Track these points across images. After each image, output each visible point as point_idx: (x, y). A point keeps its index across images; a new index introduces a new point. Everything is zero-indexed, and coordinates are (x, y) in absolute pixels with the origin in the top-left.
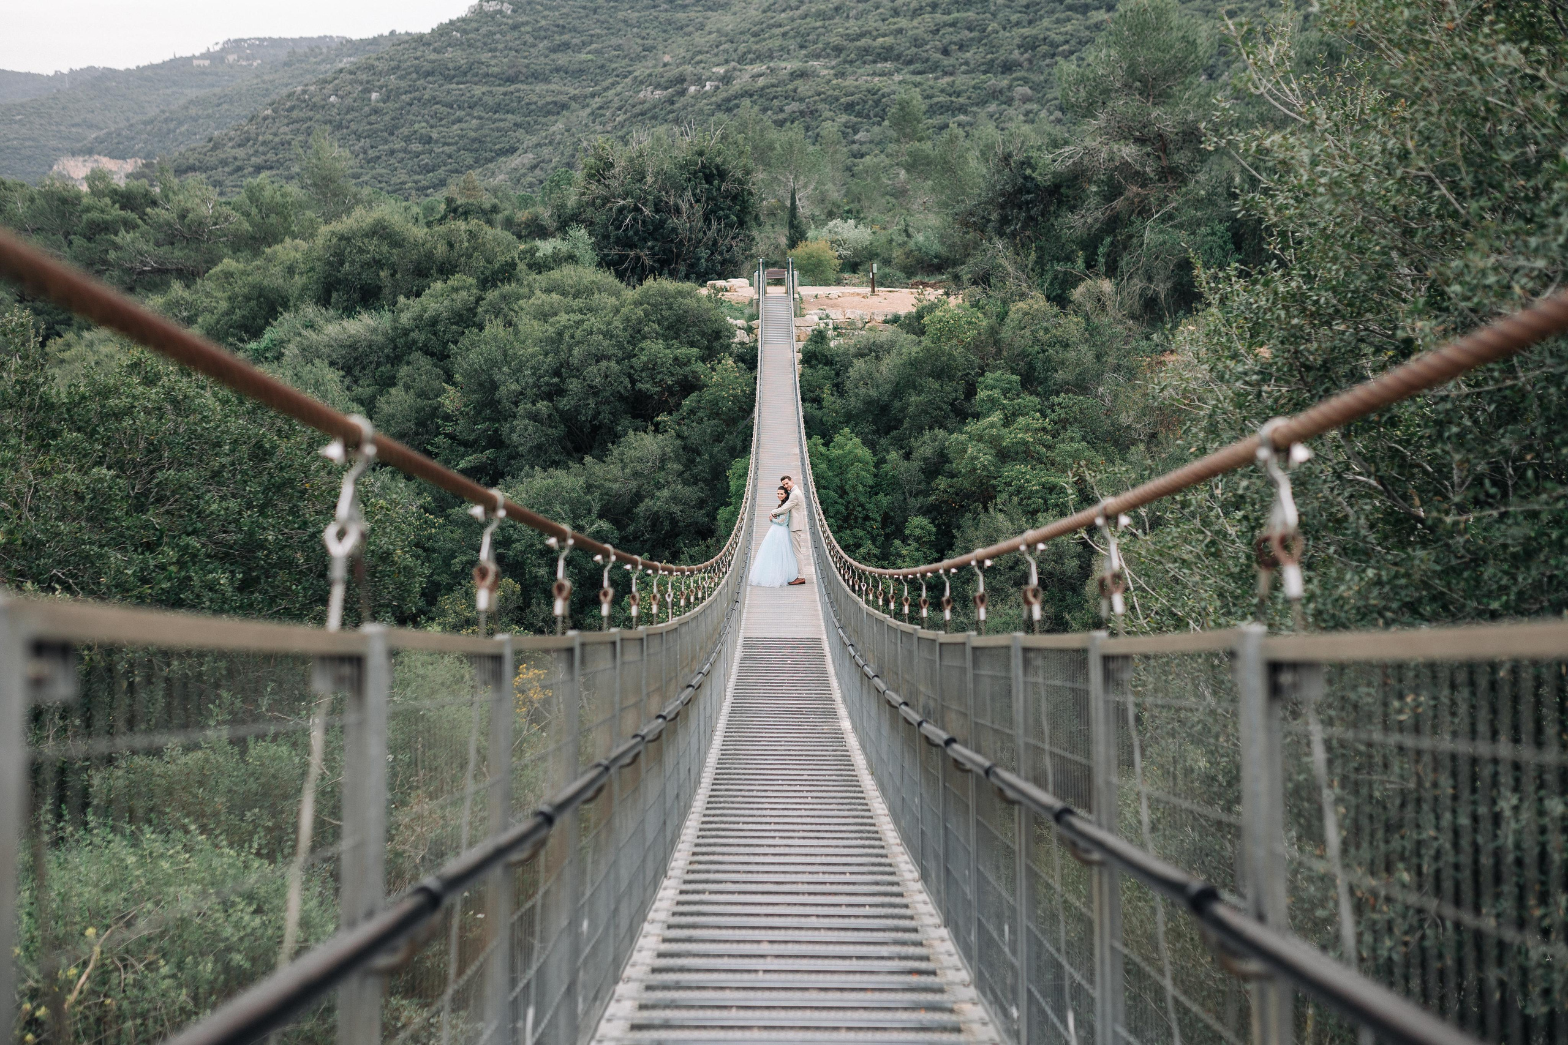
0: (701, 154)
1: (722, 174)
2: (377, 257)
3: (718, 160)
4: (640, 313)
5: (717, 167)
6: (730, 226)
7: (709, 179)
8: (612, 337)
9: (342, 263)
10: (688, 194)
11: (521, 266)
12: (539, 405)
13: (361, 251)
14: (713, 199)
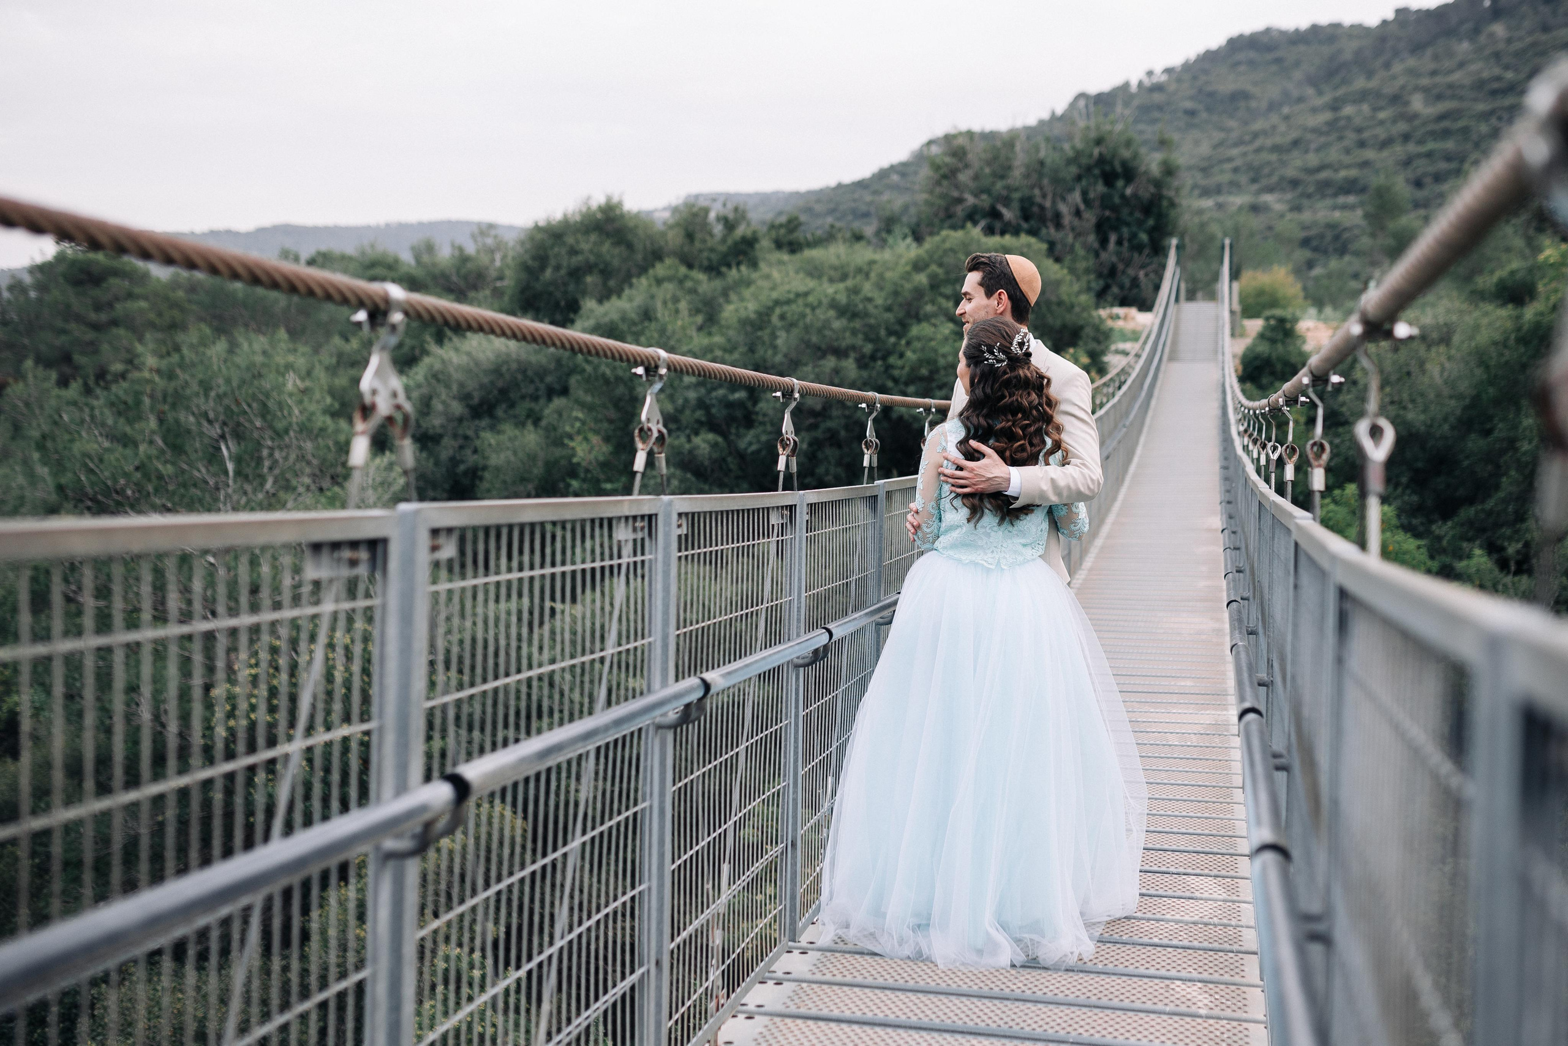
0: (1099, 142)
1: (1129, 173)
2: (592, 259)
3: (1126, 154)
4: (922, 279)
5: (1124, 164)
6: (1139, 248)
7: (1109, 179)
8: (855, 315)
9: (543, 268)
10: (1076, 197)
11: (765, 243)
12: (697, 440)
13: (573, 252)
14: (1115, 209)
